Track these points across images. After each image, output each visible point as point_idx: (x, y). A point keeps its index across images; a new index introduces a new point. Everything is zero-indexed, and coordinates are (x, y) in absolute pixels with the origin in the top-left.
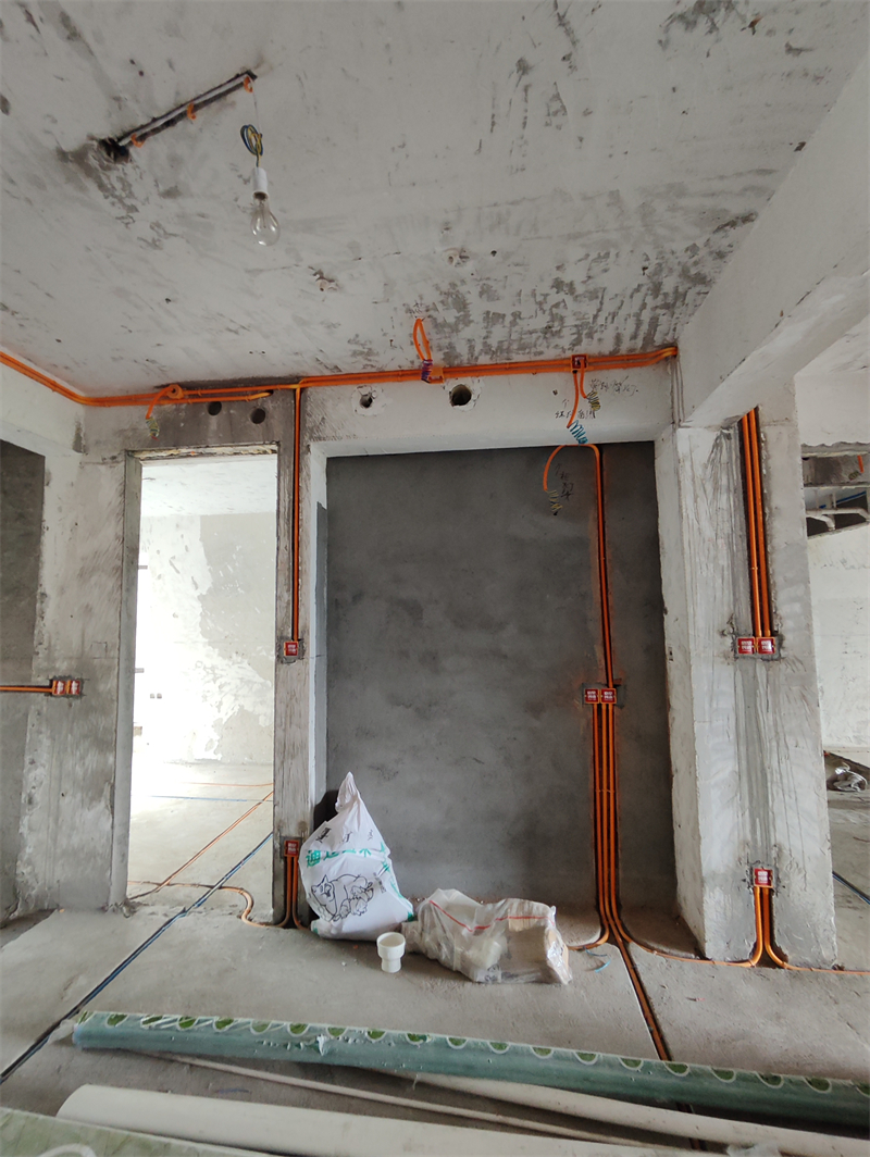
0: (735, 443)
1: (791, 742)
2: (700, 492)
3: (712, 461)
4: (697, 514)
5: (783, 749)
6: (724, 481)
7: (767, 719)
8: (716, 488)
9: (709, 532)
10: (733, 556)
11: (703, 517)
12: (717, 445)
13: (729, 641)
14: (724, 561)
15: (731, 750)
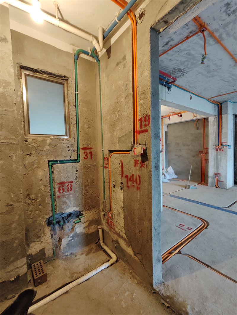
0: (218, 118)
1: (222, 160)
2: (212, 126)
3: (214, 121)
4: (211, 129)
5: (221, 161)
6: (215, 124)
7: (219, 157)
8: (214, 125)
9: (212, 132)
10: (216, 135)
11: (212, 130)
12: (215, 119)
13: (214, 147)
14: (214, 136)
15: (214, 161)
